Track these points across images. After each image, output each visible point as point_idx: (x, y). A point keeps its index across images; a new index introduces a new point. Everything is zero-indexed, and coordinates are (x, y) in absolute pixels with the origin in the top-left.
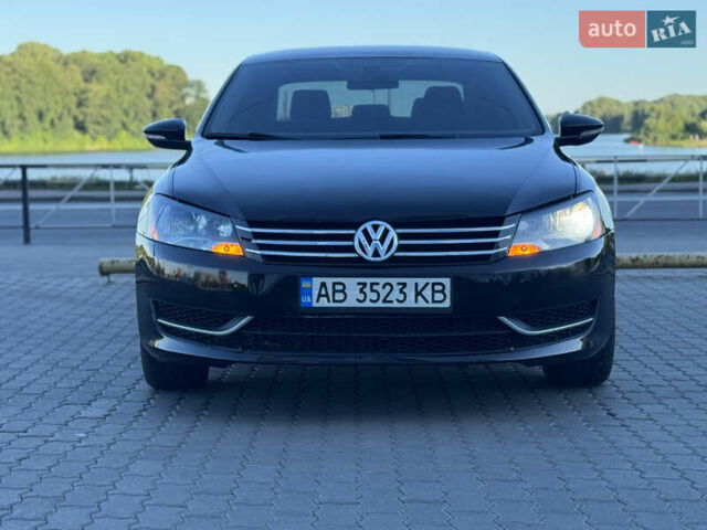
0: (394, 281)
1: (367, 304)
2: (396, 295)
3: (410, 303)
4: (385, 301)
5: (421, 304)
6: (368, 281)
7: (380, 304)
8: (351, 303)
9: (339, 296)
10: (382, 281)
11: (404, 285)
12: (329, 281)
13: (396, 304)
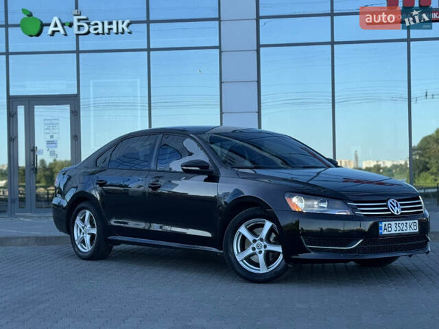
0: (404, 222)
1: (397, 232)
2: (405, 228)
3: (408, 231)
4: (402, 230)
5: (411, 231)
6: (398, 222)
7: (401, 232)
8: (393, 232)
9: (390, 229)
10: (401, 222)
11: (406, 223)
12: (387, 223)
13: (405, 231)
